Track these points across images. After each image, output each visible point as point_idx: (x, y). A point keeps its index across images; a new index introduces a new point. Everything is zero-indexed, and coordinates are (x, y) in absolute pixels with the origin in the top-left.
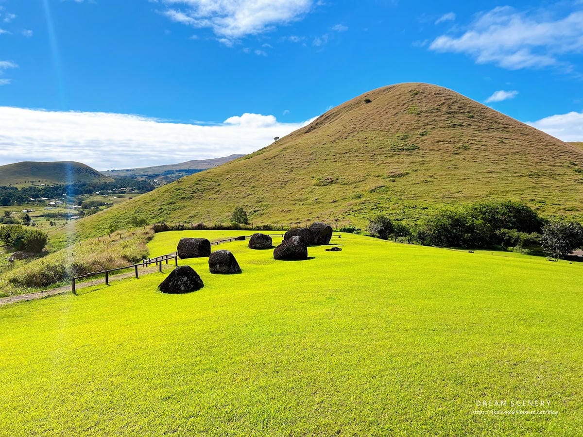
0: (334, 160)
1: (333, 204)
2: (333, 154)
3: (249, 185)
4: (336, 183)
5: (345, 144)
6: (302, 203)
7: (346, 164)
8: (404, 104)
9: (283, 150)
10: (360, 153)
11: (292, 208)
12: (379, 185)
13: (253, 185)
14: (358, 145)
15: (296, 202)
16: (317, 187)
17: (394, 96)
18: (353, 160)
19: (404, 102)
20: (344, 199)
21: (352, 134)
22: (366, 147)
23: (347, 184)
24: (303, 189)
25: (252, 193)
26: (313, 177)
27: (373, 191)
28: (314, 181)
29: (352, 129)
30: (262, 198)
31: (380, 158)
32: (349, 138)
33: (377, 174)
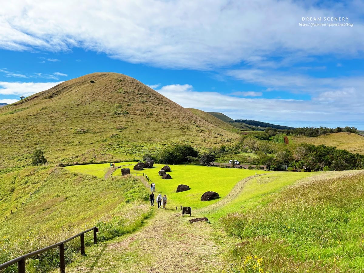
0: (82, 118)
1: (91, 145)
2: (80, 114)
3: (23, 133)
4: (87, 132)
5: (86, 108)
6: (70, 145)
7: (90, 121)
8: (115, 86)
9: (42, 110)
10: (96, 114)
11: (64, 147)
12: (114, 134)
13: (27, 133)
14: (94, 110)
15: (66, 144)
16: (76, 135)
17: (108, 81)
18: (94, 119)
19: (114, 85)
20: (97, 142)
21: (89, 103)
22: (99, 111)
23: (95, 133)
24: (66, 136)
25: (28, 138)
26: (71, 129)
27: (112, 137)
28: (73, 131)
29: (87, 99)
30: (38, 142)
31: (109, 118)
32: (87, 104)
33: (111, 128)
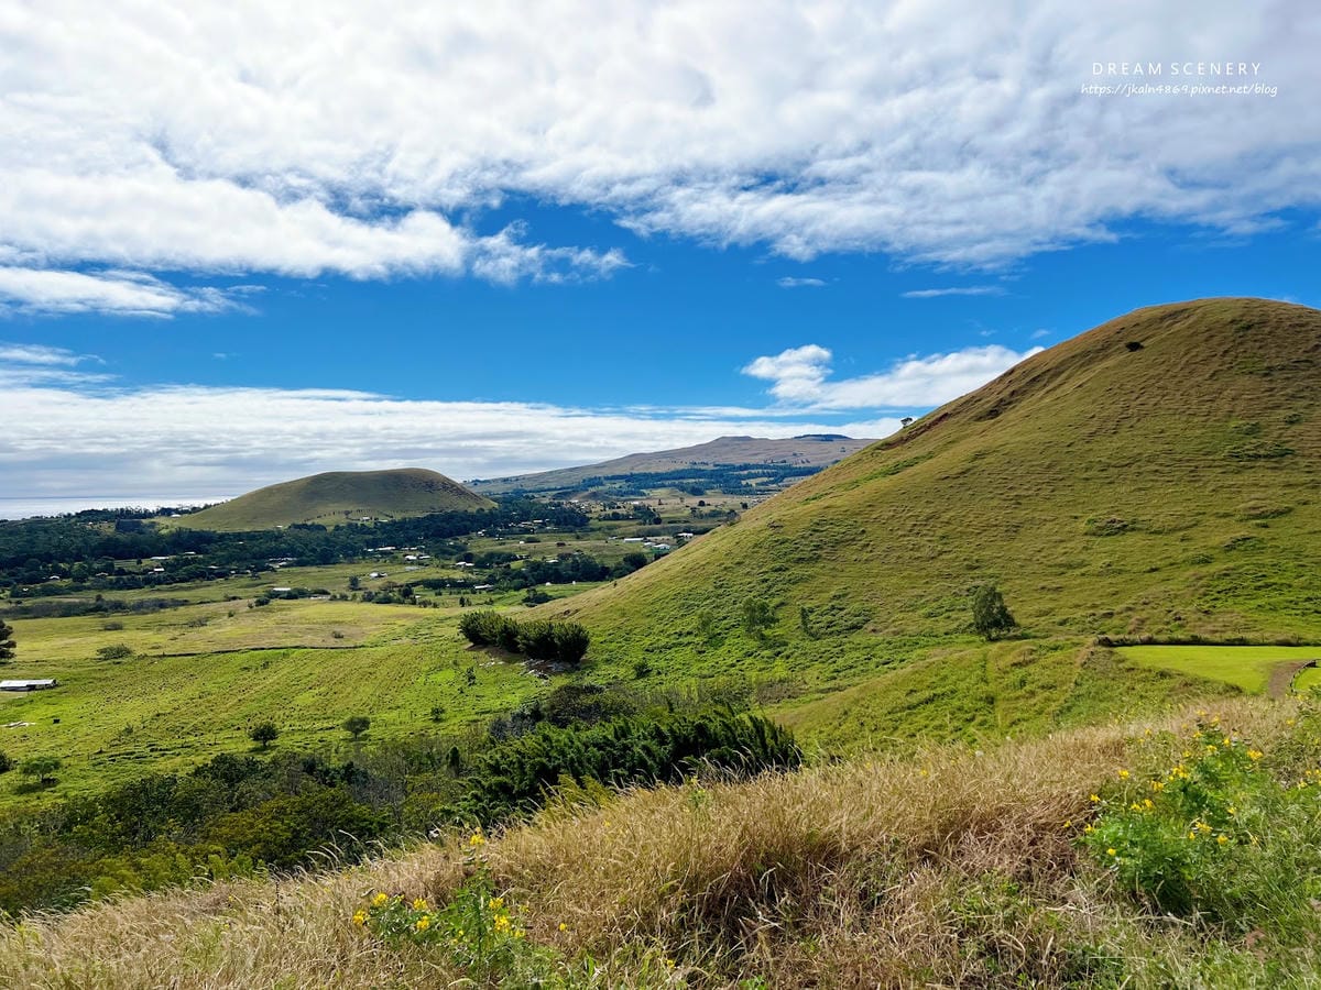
0: (1108, 480)
1: (1154, 574)
2: (1098, 467)
3: (931, 533)
4: (1133, 529)
5: (1119, 444)
6: (1078, 572)
7: (1140, 489)
8: (1226, 352)
9: (975, 459)
10: (1161, 465)
11: (1060, 581)
12: (1238, 535)
13: (940, 532)
14: (1151, 449)
15: (1062, 569)
16: (1093, 538)
17: (1195, 334)
18: (1152, 480)
19: (1226, 347)
20: (1172, 564)
21: (1127, 424)
22: (1170, 452)
23: (1160, 533)
24: (1062, 541)
25: (946, 549)
26: (1076, 518)
27: (1230, 548)
28: (1082, 526)
29: (1120, 410)
30: (977, 561)
31: (1210, 475)
32: (1124, 431)
33: (1222, 511)
